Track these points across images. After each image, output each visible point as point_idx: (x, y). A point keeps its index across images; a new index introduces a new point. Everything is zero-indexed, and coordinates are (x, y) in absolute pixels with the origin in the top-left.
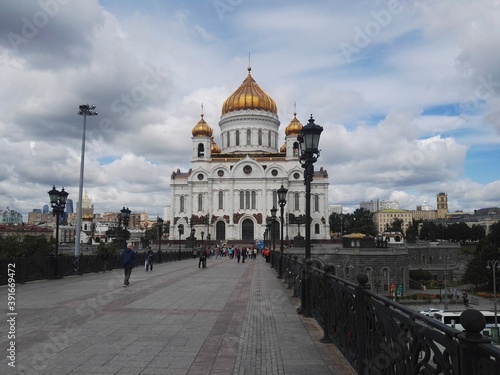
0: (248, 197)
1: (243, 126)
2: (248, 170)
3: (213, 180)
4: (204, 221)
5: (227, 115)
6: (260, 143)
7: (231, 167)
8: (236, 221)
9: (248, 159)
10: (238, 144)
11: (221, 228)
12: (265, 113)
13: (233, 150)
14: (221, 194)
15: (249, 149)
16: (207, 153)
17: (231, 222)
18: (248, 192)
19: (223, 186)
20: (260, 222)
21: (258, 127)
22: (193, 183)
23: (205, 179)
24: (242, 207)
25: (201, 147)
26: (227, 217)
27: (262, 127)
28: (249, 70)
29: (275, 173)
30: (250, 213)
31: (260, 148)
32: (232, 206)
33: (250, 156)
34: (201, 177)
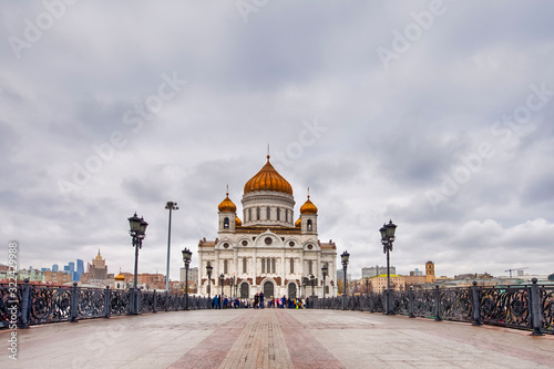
0: (269, 263)
1: (263, 204)
2: (268, 241)
3: (238, 248)
4: (230, 282)
5: (248, 195)
6: (278, 219)
7: (254, 238)
8: (258, 283)
9: (268, 232)
10: (258, 218)
11: (245, 288)
12: (282, 195)
13: (254, 223)
14: (245, 260)
15: (268, 223)
16: (232, 225)
17: (254, 284)
18: (268, 259)
19: (246, 254)
20: (279, 283)
21: (277, 205)
22: (219, 250)
23: (230, 247)
24: (263, 272)
25: (226, 220)
26: (250, 280)
27: (281, 205)
28: (268, 157)
29: (292, 244)
30: (270, 276)
31: (278, 223)
32: (254, 270)
33: (271, 229)
34: (226, 245)
